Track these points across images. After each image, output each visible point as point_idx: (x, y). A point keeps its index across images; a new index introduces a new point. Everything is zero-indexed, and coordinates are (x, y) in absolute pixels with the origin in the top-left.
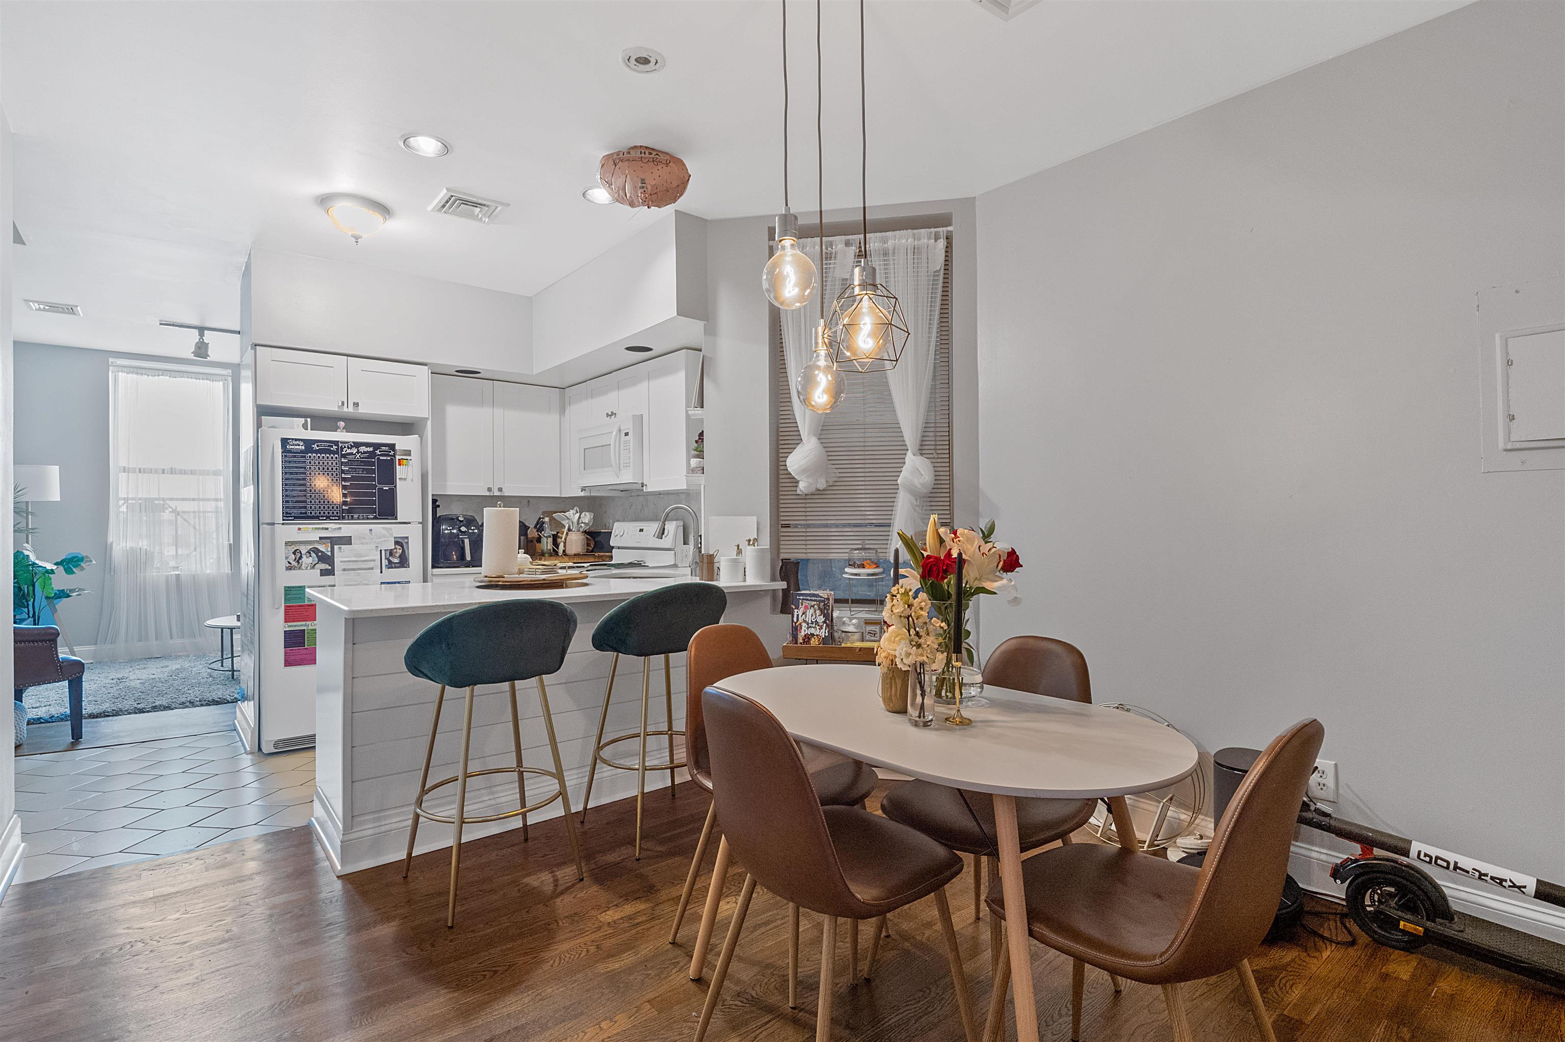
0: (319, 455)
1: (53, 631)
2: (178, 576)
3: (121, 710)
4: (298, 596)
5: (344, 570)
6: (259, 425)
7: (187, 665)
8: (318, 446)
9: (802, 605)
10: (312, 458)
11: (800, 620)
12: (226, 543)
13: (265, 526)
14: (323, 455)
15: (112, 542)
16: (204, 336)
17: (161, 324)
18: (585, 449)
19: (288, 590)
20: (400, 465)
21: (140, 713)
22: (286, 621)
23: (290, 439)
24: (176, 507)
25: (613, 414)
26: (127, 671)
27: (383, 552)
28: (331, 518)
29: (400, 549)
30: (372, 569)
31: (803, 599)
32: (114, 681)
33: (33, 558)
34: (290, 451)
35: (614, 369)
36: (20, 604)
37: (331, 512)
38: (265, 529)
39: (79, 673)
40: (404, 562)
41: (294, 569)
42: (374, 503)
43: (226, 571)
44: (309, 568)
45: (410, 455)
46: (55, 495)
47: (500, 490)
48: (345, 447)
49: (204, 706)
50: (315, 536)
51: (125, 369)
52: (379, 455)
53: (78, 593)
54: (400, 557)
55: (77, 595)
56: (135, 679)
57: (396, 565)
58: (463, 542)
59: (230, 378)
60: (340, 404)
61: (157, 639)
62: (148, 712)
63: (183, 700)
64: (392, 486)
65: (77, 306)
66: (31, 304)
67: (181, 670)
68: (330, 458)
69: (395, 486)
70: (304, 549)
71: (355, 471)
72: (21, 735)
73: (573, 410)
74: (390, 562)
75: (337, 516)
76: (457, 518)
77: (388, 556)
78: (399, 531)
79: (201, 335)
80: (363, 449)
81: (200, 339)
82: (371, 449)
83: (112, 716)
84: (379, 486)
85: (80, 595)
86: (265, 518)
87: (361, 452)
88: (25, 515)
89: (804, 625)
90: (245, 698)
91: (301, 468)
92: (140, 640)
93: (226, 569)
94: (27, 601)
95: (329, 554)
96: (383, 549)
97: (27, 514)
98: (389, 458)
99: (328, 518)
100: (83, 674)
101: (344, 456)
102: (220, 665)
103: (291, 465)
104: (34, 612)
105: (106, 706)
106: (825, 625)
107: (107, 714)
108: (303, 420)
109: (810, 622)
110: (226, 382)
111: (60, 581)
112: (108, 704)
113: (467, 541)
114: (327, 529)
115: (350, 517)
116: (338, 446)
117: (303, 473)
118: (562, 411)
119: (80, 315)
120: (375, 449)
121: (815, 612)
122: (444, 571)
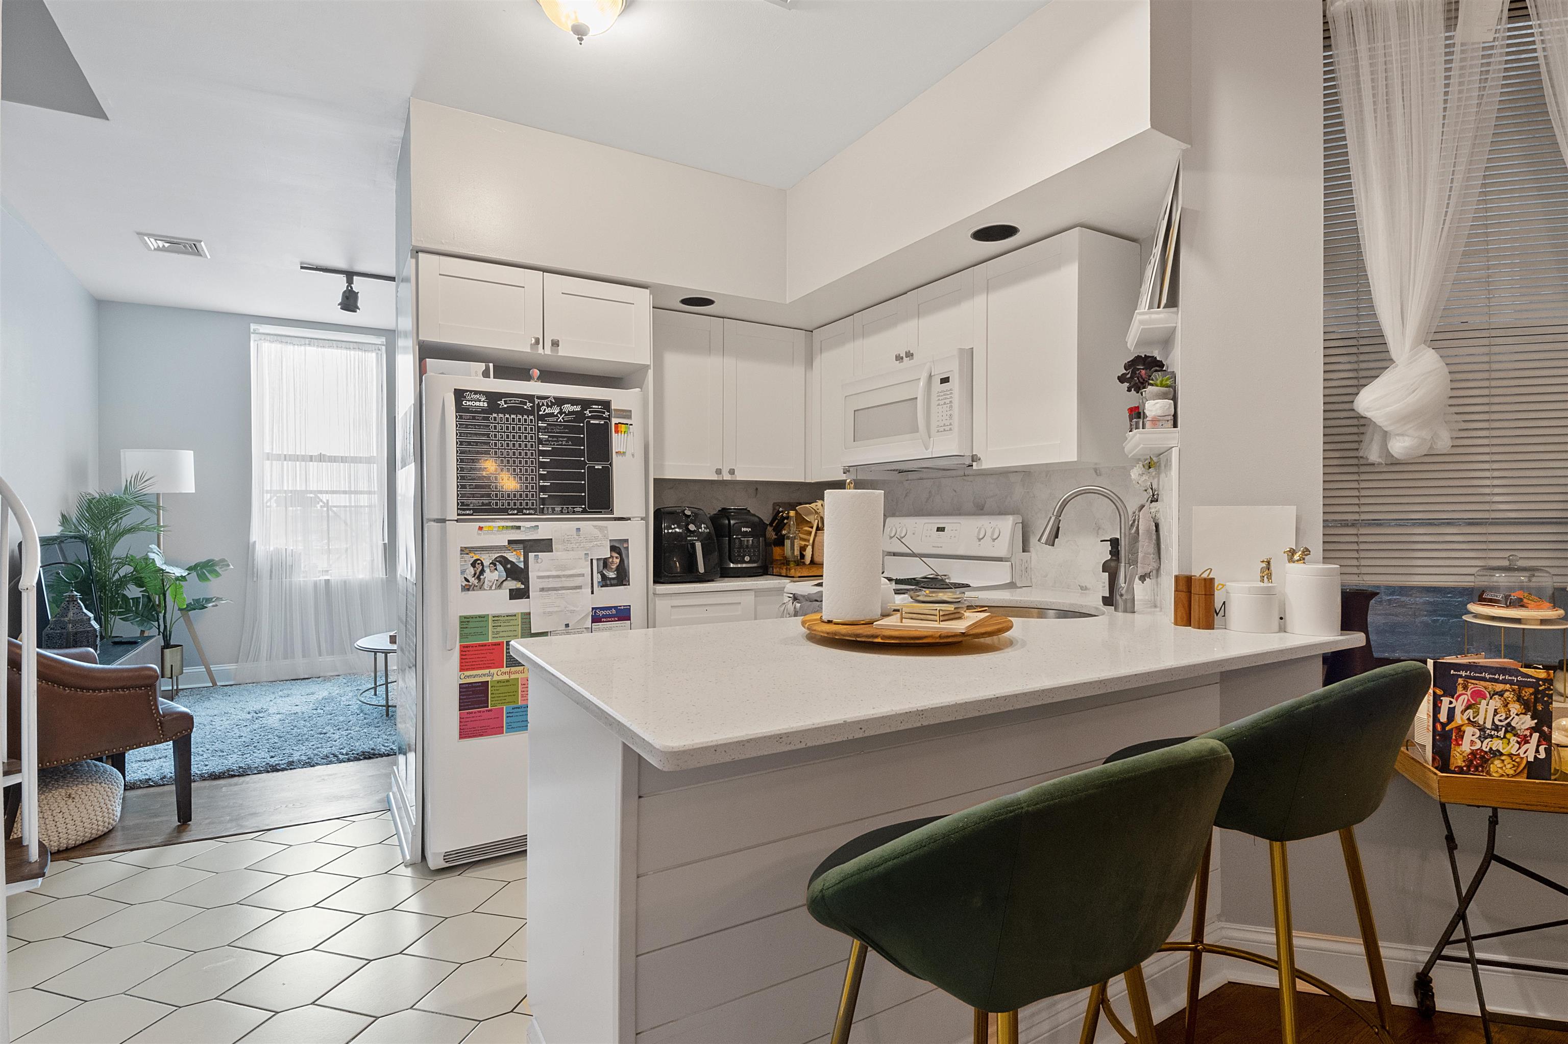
0: (507, 416)
1: (151, 673)
2: (327, 582)
3: (250, 768)
4: (479, 630)
5: (542, 590)
6: (422, 371)
7: (335, 691)
8: (506, 402)
9: (1465, 688)
10: (498, 420)
11: (1459, 719)
12: (381, 543)
13: (432, 523)
14: (513, 416)
15: (255, 542)
16: (352, 283)
17: (302, 268)
18: (855, 411)
19: (465, 621)
20: (617, 432)
21: (273, 771)
22: (462, 670)
23: (467, 391)
24: (328, 501)
25: (909, 355)
26: (268, 699)
27: (595, 562)
28: (524, 511)
29: (617, 558)
30: (580, 587)
31: (1467, 677)
32: (249, 716)
33: (159, 563)
34: (467, 410)
35: (910, 288)
36: (150, 617)
37: (524, 503)
38: (432, 529)
39: (186, 731)
40: (622, 578)
41: (473, 590)
42: (581, 488)
43: (381, 576)
44: (494, 587)
45: (630, 417)
46: (188, 485)
47: (732, 472)
48: (543, 405)
49: (352, 761)
50: (502, 540)
51: (268, 338)
52: (589, 417)
53: (214, 604)
54: (618, 569)
55: (213, 606)
56: (274, 714)
57: (613, 582)
58: (693, 546)
59: (384, 348)
60: (533, 341)
61: (304, 656)
62: (283, 770)
63: (325, 751)
64: (606, 464)
65: (201, 241)
66: (146, 238)
67: (329, 699)
68: (522, 421)
69: (611, 464)
70: (487, 559)
71: (557, 441)
72: (109, 818)
73: (825, 361)
74: (604, 577)
75: (532, 509)
76: (683, 512)
77: (601, 568)
78: (616, 531)
79: (350, 282)
80: (567, 408)
81: (347, 287)
82: (578, 408)
83: (239, 776)
84: (590, 464)
85: (216, 605)
86: (432, 512)
87: (565, 412)
88: (155, 510)
89: (1469, 731)
90: (403, 751)
91: (484, 435)
92: (285, 658)
93: (381, 574)
94: (158, 614)
95: (522, 565)
96: (595, 557)
97: (158, 510)
98: (602, 422)
99: (520, 511)
100: (191, 731)
101: (542, 418)
102: (373, 693)
103: (469, 430)
104: (165, 626)
105: (232, 761)
106: (1536, 736)
107: (232, 773)
108: (482, 366)
109: (1489, 725)
110: (379, 352)
111: (193, 590)
112: (235, 756)
113: (698, 545)
114: (519, 528)
115: (550, 510)
116: (533, 402)
117: (485, 443)
118: (809, 362)
119: (207, 257)
120: (583, 409)
121: (1506, 706)
122: (666, 589)
